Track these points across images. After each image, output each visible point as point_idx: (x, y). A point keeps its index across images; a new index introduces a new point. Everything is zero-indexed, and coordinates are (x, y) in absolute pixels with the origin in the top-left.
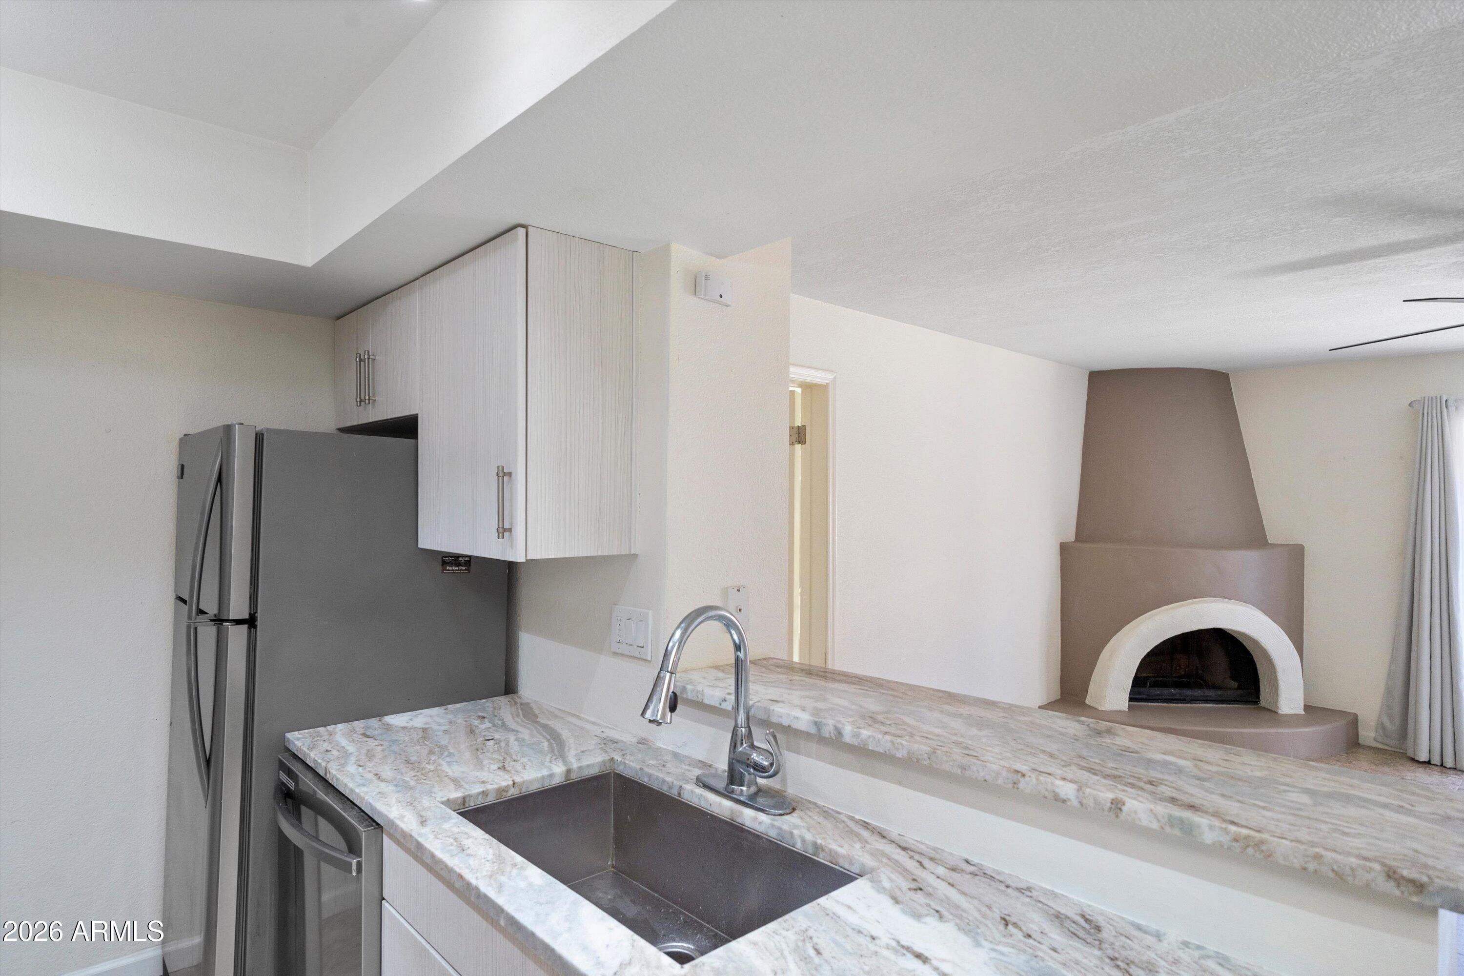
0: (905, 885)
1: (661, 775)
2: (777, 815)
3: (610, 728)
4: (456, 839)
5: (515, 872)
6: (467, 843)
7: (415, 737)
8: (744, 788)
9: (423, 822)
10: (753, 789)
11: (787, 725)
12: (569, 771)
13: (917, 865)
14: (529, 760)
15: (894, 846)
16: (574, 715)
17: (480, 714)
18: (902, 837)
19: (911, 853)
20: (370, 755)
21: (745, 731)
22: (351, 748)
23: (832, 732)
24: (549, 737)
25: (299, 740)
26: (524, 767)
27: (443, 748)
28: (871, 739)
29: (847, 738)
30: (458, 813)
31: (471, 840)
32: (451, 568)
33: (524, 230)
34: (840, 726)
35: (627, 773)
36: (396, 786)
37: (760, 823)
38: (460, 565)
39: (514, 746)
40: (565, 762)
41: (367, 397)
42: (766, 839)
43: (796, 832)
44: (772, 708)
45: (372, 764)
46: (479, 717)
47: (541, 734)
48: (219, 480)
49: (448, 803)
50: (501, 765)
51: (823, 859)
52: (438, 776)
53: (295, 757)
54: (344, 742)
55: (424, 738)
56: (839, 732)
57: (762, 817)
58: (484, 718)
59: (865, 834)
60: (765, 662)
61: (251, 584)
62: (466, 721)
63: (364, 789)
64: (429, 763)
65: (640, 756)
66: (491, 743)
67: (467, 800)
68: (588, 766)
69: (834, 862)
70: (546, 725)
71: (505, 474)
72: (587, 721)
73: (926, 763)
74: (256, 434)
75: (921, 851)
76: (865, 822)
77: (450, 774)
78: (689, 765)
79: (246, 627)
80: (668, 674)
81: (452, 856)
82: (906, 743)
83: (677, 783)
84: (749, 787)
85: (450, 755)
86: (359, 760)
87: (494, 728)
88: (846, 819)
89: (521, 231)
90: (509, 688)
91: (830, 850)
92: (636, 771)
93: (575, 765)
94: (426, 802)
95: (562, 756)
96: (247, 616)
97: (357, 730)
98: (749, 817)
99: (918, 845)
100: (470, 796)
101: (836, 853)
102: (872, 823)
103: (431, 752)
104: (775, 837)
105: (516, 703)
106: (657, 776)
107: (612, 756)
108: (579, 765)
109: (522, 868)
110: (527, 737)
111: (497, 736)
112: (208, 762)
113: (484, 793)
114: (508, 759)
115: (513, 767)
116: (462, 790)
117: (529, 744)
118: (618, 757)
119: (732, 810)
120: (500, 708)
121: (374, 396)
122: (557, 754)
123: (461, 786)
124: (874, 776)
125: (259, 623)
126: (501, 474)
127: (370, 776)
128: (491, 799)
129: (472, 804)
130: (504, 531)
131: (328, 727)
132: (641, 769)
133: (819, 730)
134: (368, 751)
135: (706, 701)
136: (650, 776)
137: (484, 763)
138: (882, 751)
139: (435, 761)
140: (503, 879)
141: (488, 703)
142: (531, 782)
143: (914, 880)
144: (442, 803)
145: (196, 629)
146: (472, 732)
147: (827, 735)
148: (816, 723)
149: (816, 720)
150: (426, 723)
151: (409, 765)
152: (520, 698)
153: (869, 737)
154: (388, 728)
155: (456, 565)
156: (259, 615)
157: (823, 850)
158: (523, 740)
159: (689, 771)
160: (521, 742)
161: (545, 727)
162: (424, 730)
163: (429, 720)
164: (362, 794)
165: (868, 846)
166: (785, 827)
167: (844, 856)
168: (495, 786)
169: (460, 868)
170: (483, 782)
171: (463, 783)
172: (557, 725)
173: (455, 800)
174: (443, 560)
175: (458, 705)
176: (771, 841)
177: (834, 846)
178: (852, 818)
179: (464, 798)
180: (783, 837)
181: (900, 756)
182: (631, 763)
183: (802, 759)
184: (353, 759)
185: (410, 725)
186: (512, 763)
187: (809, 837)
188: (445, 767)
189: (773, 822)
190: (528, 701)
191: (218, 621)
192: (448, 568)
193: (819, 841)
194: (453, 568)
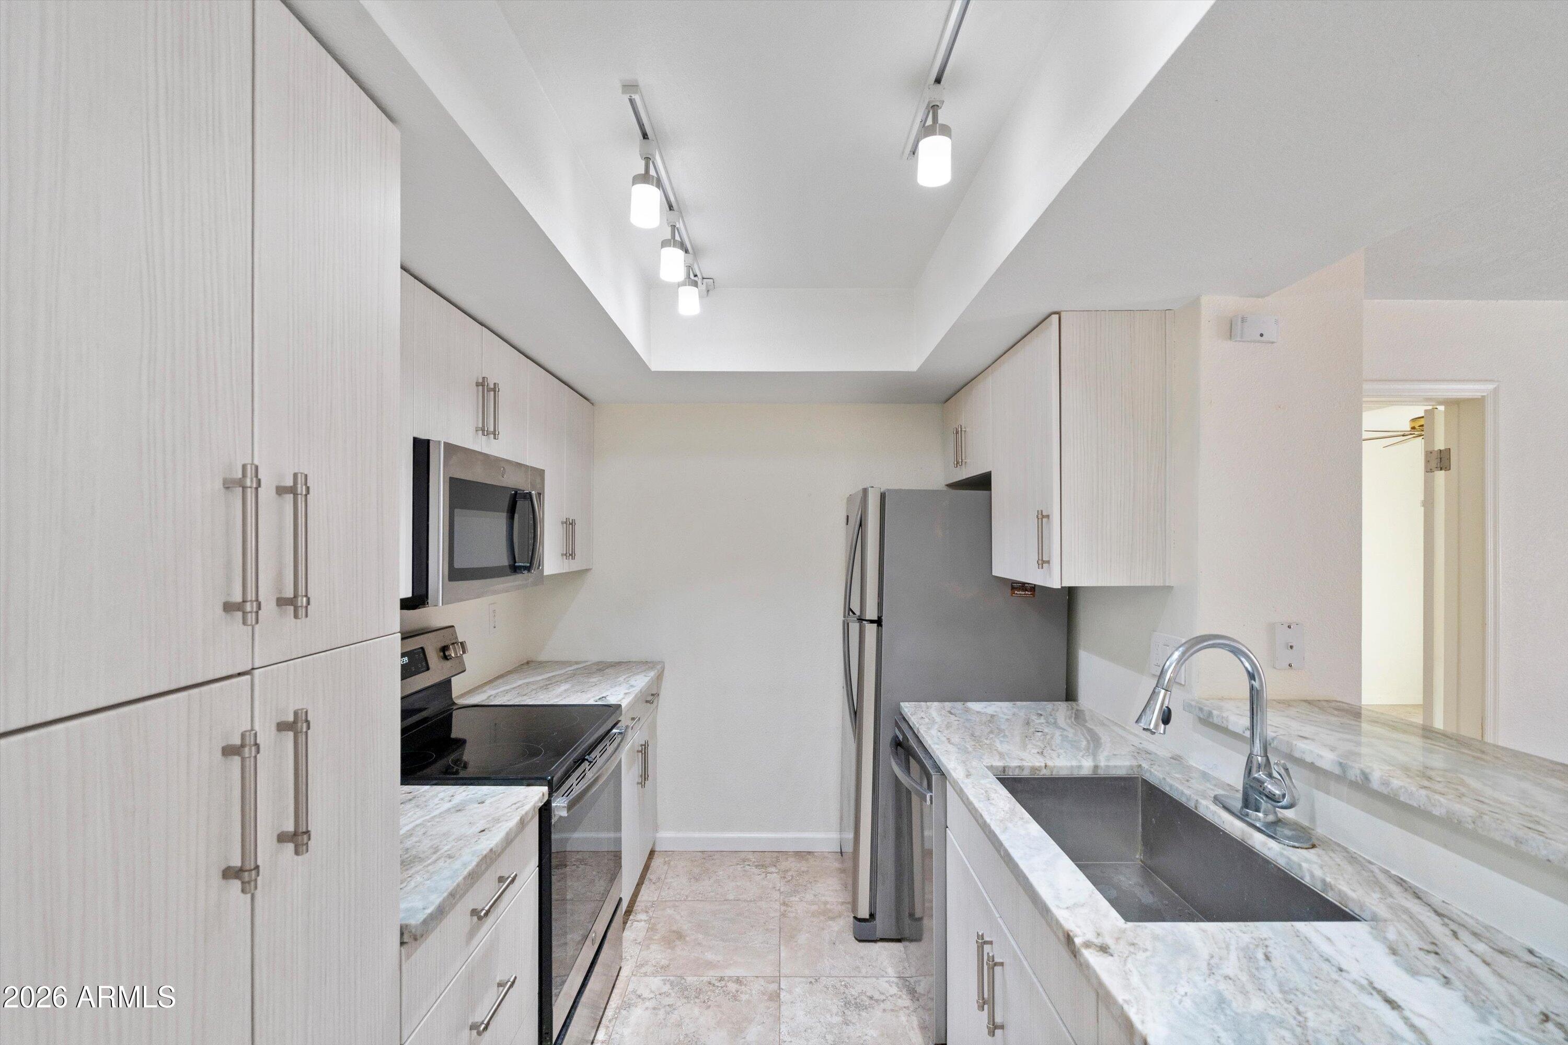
0: (1415, 941)
1: (1181, 788)
2: (1290, 846)
3: (1149, 741)
4: (986, 792)
5: (1020, 823)
6: (993, 795)
7: (984, 719)
8: (1261, 815)
9: (968, 775)
10: (1271, 818)
11: (1310, 762)
12: (1096, 767)
13: (1449, 933)
14: (1065, 752)
15: (1428, 908)
16: (1120, 726)
17: (1039, 712)
18: (1447, 905)
19: (1446, 920)
20: (948, 726)
21: (1262, 760)
22: (938, 719)
23: (1358, 776)
24: (1089, 738)
25: (908, 708)
26: (1059, 756)
27: (1001, 731)
28: (1403, 790)
29: (1375, 784)
30: (997, 778)
31: (996, 795)
32: (1018, 593)
33: (1057, 316)
34: (1367, 771)
35: (1152, 780)
36: (959, 748)
37: (1269, 849)
38: (1026, 590)
39: (1058, 738)
40: (1095, 759)
41: (960, 460)
42: (1274, 865)
43: (1305, 865)
44: (1295, 742)
45: (949, 731)
46: (1038, 714)
47: (1083, 735)
48: (861, 525)
49: (991, 768)
50: (1040, 751)
51: (1332, 898)
52: (990, 749)
53: (904, 719)
54: (934, 714)
55: (990, 721)
56: (1366, 777)
57: (1272, 843)
58: (1041, 715)
59: (1393, 888)
60: (1324, 704)
61: (879, 596)
62: (1026, 715)
63: (937, 746)
64: (987, 739)
65: (1167, 768)
66: (1040, 734)
67: (1007, 769)
68: (1115, 767)
69: (1343, 903)
70: (1092, 729)
71: (1043, 517)
72: (1131, 733)
73: (1471, 826)
74: (881, 494)
75: (1462, 922)
76: (1402, 879)
77: (1000, 749)
78: (1215, 786)
79: (876, 625)
80: (1163, 692)
81: (979, 801)
82: (1446, 801)
83: (1195, 797)
84: (1266, 815)
85: (1005, 736)
86: (940, 727)
87: (1046, 724)
88: (1377, 871)
89: (1055, 318)
90: (1070, 695)
91: (1340, 891)
92: (1160, 780)
93: (1102, 763)
94: (974, 763)
95: (1095, 755)
96: (876, 618)
97: (946, 708)
98: (1259, 842)
99: (1466, 918)
100: (1009, 767)
101: (1346, 895)
102: (1411, 882)
103: (991, 732)
104: (1284, 866)
105: (1072, 708)
106: (1177, 788)
107: (1140, 763)
108: (1106, 764)
109: (1027, 822)
110: (1070, 735)
111: (1046, 730)
112: (855, 713)
113: (1021, 768)
114: (1048, 748)
115: (1049, 754)
116: (1004, 761)
117: (1070, 741)
118: (1145, 765)
119: (1243, 832)
120: (1058, 710)
121: (965, 459)
122: (1091, 751)
123: (1004, 759)
124: (1416, 833)
125: (883, 623)
126: (1040, 516)
127: (944, 739)
128: (1026, 774)
129: (1011, 774)
130: (1043, 562)
131: (928, 703)
132: (1164, 779)
133: (1344, 772)
134: (948, 723)
135: (1231, 727)
136: (1171, 786)
137: (1028, 747)
138: (1415, 805)
139: (992, 738)
140: (1010, 825)
141: (1049, 706)
142: (1061, 768)
143: (1433, 943)
144: (987, 767)
145: (848, 624)
146: (1028, 723)
147: (1353, 778)
148: (1340, 764)
149: (1341, 761)
150: (996, 712)
151: (973, 738)
152: (1078, 705)
153: (1401, 787)
154: (967, 710)
155: (1023, 590)
156: (883, 618)
157: (1332, 889)
158: (1067, 737)
159: (1212, 790)
160: (1064, 738)
161: (1090, 731)
162: (992, 716)
163: (998, 710)
164: (935, 750)
165: (1390, 900)
166: (1294, 858)
167: (1353, 900)
168: (1030, 764)
169: (982, 810)
170: (1022, 760)
171: (1006, 757)
172: (1099, 730)
173: (997, 768)
174: (1012, 585)
175: (1024, 703)
176: (1279, 868)
177: (1345, 888)
178: (1386, 872)
179: (1004, 767)
180: (1292, 868)
181: (1437, 814)
182: (1156, 772)
183: (1333, 801)
184: (936, 726)
185: (983, 711)
186: (1050, 751)
187: (1318, 873)
188: (998, 745)
189: (1283, 851)
190: (1085, 709)
191: (861, 620)
192: (1016, 592)
193: (1328, 880)
194: (1021, 593)
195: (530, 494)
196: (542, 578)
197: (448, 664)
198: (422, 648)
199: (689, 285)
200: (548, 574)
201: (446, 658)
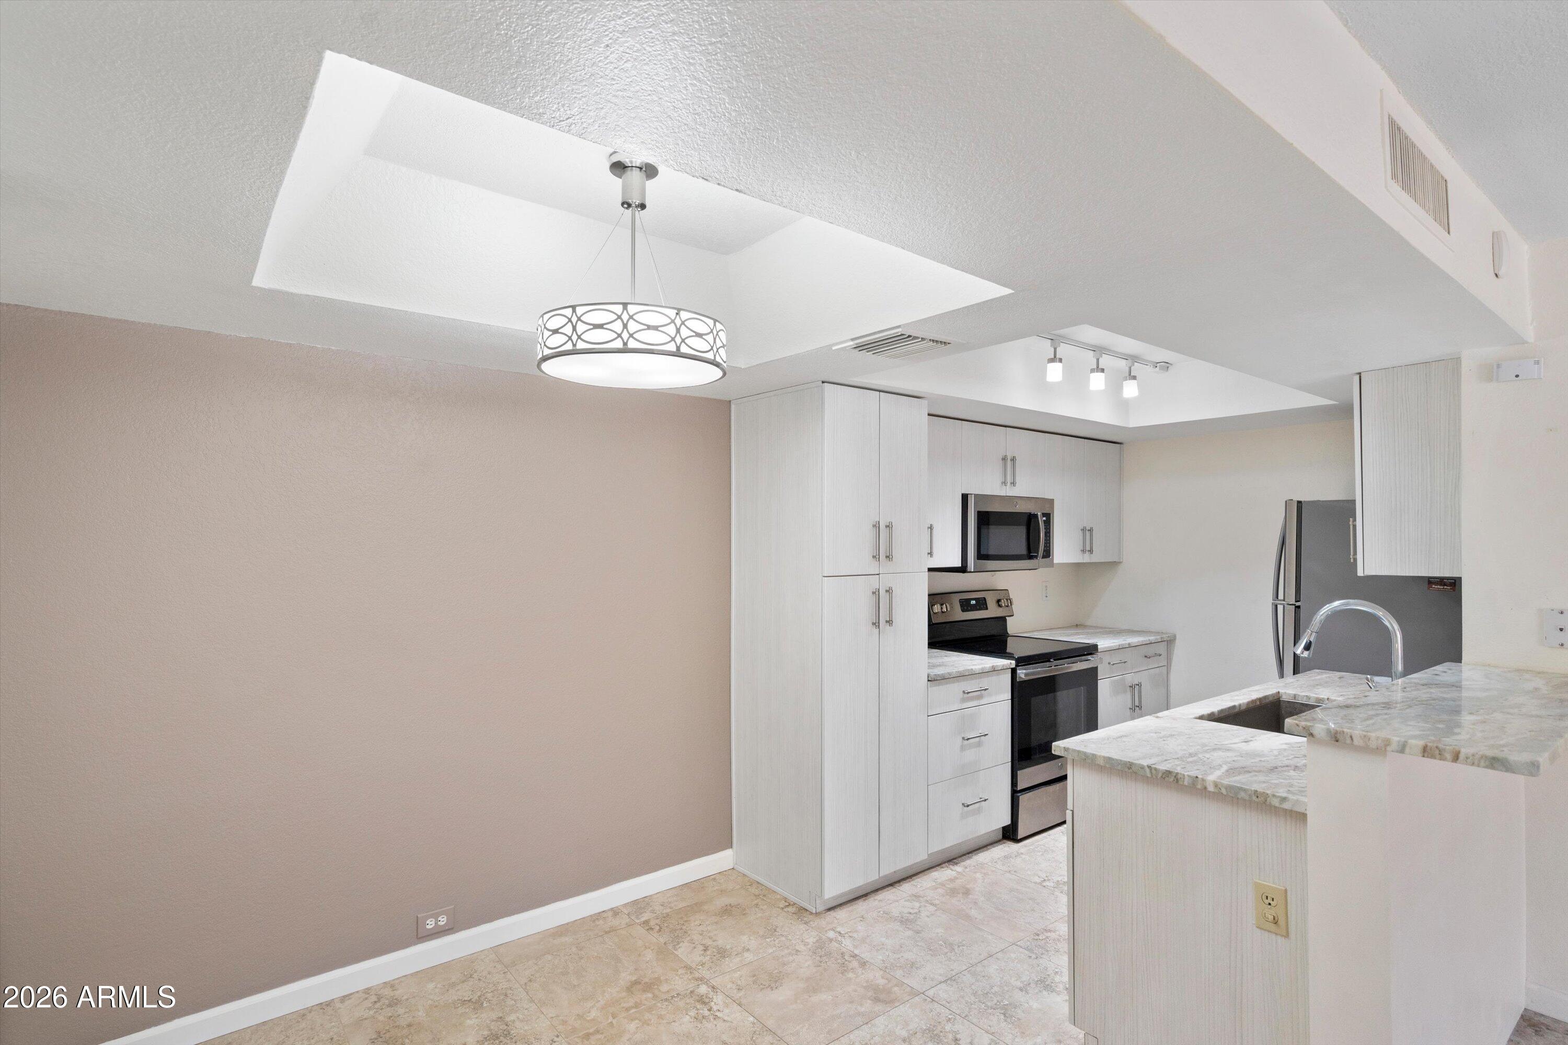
32: (1436, 587)
33: (1358, 376)
38: (1445, 585)
61: (1296, 585)
74: (1298, 504)
79: (1294, 607)
89: (1356, 377)
96: (1294, 602)
145: (1276, 606)
155: (1441, 585)
192: (1433, 586)
194: (1439, 587)
195: (1037, 515)
196: (1052, 565)
197: (1001, 609)
198: (984, 598)
199: (1129, 380)
200: (1057, 562)
201: (1000, 606)
